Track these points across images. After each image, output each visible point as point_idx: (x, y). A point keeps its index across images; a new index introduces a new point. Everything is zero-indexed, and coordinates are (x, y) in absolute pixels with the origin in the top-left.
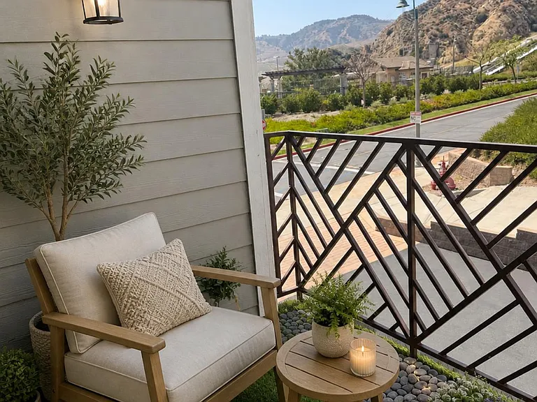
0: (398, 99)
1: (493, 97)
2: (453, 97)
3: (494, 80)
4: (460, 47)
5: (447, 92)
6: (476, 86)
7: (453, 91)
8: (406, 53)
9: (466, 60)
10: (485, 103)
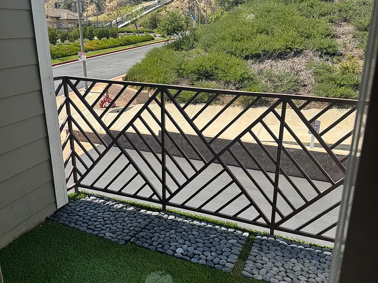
0: (63, 41)
1: (126, 45)
2: (100, 42)
3: (124, 32)
4: (98, 6)
5: (96, 38)
6: (115, 36)
7: (100, 38)
8: (60, 6)
9: (103, 15)
10: (122, 48)
